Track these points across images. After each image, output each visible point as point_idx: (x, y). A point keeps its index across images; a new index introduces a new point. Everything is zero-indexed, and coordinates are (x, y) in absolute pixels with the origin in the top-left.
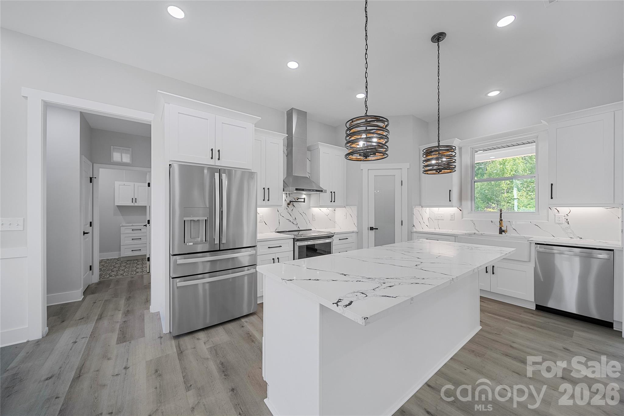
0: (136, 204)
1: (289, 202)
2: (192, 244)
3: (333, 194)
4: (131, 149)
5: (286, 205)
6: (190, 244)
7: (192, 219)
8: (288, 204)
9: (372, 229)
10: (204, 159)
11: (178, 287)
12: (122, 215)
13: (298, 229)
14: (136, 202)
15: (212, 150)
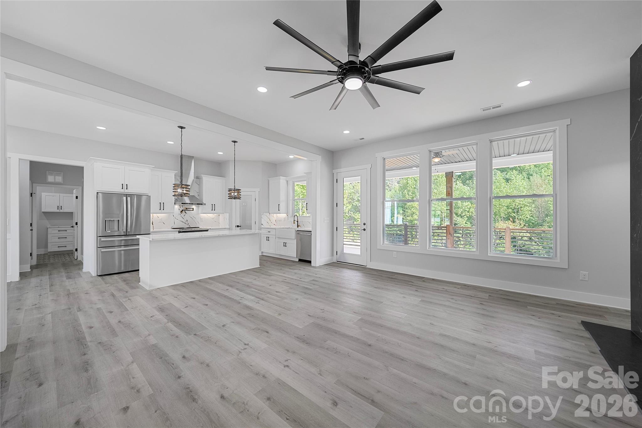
0: (61, 211)
1: (182, 210)
2: (110, 231)
3: (213, 205)
4: (62, 173)
5: (180, 212)
6: (109, 231)
7: (110, 219)
8: (181, 212)
9: (238, 226)
10: (118, 189)
11: (102, 252)
12: (47, 220)
13: (189, 227)
14: (61, 209)
15: (122, 184)
